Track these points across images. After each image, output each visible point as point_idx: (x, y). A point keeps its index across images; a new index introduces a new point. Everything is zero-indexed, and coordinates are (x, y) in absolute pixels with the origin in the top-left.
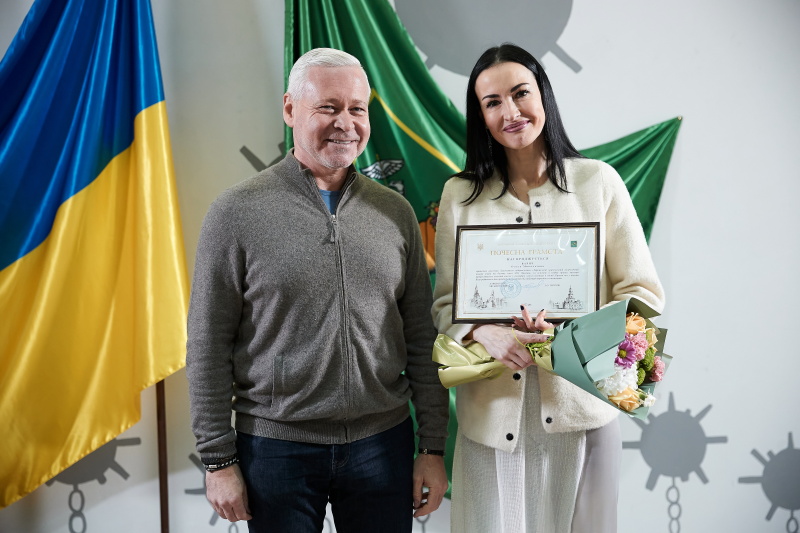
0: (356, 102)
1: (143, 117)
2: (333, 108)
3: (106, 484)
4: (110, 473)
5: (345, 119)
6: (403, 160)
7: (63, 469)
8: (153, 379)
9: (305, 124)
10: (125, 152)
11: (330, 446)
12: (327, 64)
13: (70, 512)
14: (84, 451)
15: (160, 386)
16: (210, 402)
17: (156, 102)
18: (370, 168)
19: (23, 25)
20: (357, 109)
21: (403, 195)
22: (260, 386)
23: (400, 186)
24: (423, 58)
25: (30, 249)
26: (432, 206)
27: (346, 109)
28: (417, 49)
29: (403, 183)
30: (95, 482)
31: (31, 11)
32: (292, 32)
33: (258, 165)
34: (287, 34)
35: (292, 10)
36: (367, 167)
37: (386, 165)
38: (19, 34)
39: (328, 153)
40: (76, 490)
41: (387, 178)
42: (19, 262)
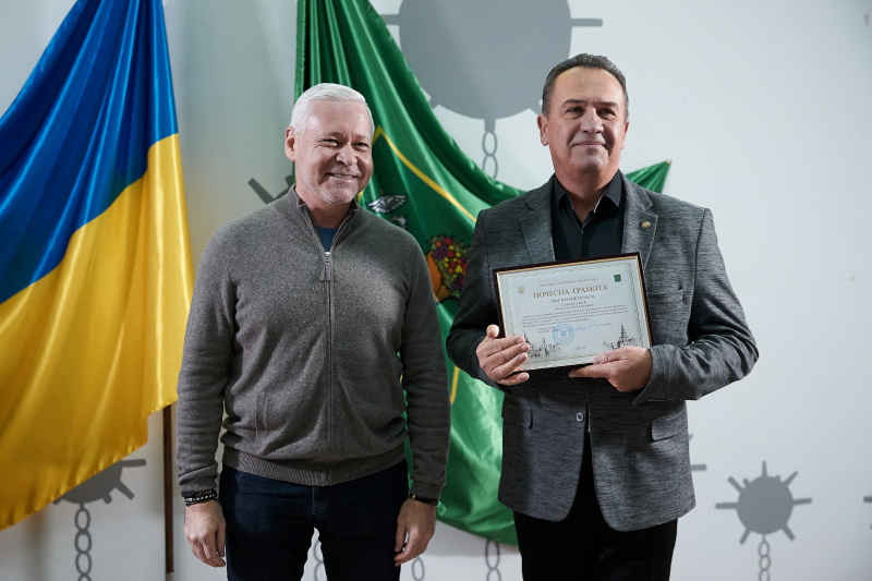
0: (360, 137)
1: (157, 149)
2: (336, 141)
3: (112, 503)
4: (115, 493)
5: (348, 154)
6: (407, 195)
7: (70, 488)
8: (161, 404)
9: (307, 157)
10: (138, 182)
11: (311, 487)
12: (331, 98)
13: (76, 531)
14: (91, 471)
15: (167, 411)
16: (191, 433)
17: (169, 134)
18: (375, 203)
19: (42, 58)
20: (361, 144)
21: (406, 229)
22: (244, 421)
23: (402, 221)
24: (428, 98)
25: (43, 274)
26: (434, 240)
27: (349, 143)
28: (422, 90)
29: (406, 218)
30: (101, 502)
31: (50, 45)
32: (303, 69)
33: (266, 197)
34: (298, 71)
35: (303, 49)
36: (372, 201)
37: (390, 200)
38: (38, 66)
39: (329, 187)
40: (82, 509)
41: (391, 213)
42: (31, 287)
